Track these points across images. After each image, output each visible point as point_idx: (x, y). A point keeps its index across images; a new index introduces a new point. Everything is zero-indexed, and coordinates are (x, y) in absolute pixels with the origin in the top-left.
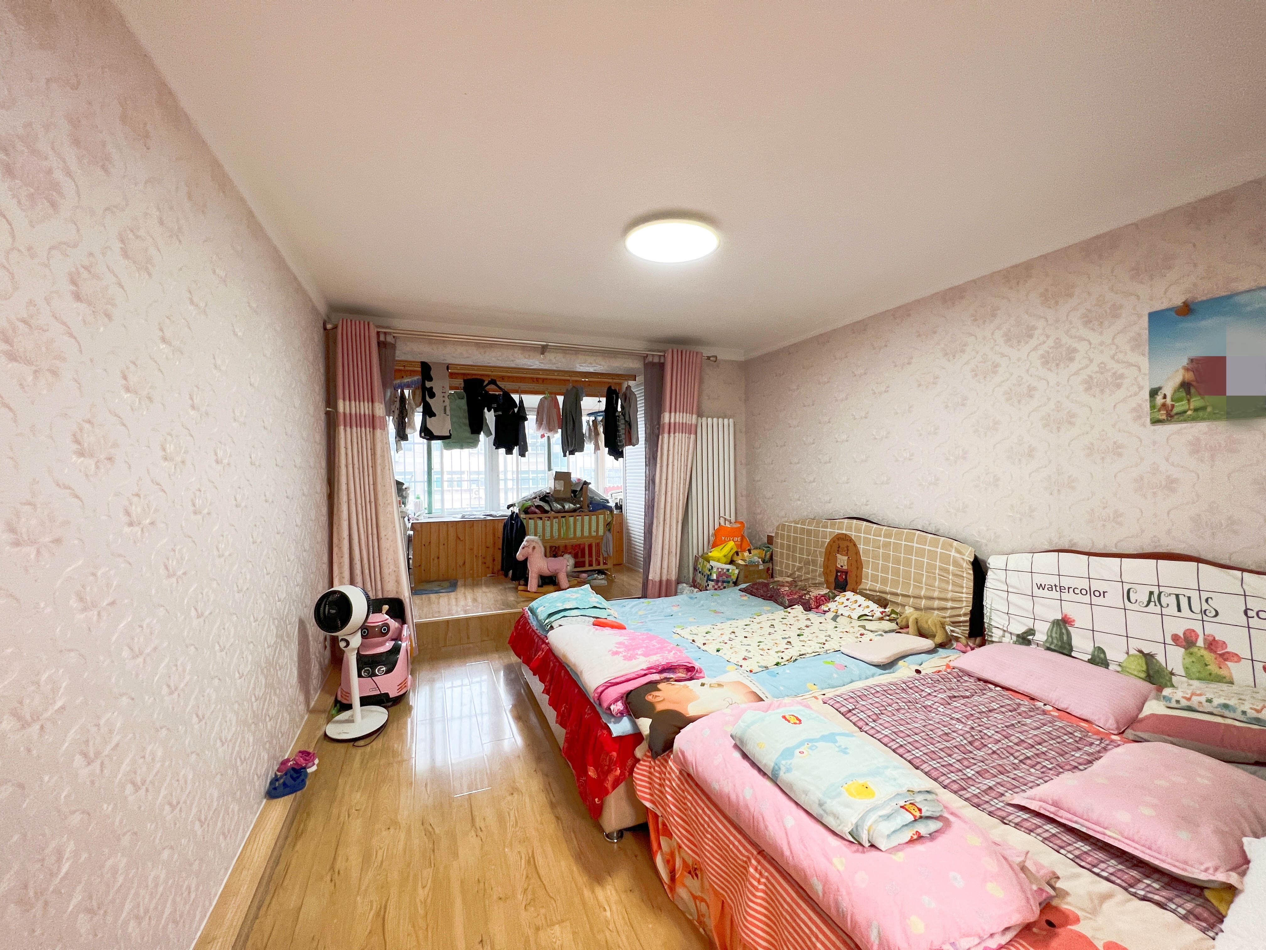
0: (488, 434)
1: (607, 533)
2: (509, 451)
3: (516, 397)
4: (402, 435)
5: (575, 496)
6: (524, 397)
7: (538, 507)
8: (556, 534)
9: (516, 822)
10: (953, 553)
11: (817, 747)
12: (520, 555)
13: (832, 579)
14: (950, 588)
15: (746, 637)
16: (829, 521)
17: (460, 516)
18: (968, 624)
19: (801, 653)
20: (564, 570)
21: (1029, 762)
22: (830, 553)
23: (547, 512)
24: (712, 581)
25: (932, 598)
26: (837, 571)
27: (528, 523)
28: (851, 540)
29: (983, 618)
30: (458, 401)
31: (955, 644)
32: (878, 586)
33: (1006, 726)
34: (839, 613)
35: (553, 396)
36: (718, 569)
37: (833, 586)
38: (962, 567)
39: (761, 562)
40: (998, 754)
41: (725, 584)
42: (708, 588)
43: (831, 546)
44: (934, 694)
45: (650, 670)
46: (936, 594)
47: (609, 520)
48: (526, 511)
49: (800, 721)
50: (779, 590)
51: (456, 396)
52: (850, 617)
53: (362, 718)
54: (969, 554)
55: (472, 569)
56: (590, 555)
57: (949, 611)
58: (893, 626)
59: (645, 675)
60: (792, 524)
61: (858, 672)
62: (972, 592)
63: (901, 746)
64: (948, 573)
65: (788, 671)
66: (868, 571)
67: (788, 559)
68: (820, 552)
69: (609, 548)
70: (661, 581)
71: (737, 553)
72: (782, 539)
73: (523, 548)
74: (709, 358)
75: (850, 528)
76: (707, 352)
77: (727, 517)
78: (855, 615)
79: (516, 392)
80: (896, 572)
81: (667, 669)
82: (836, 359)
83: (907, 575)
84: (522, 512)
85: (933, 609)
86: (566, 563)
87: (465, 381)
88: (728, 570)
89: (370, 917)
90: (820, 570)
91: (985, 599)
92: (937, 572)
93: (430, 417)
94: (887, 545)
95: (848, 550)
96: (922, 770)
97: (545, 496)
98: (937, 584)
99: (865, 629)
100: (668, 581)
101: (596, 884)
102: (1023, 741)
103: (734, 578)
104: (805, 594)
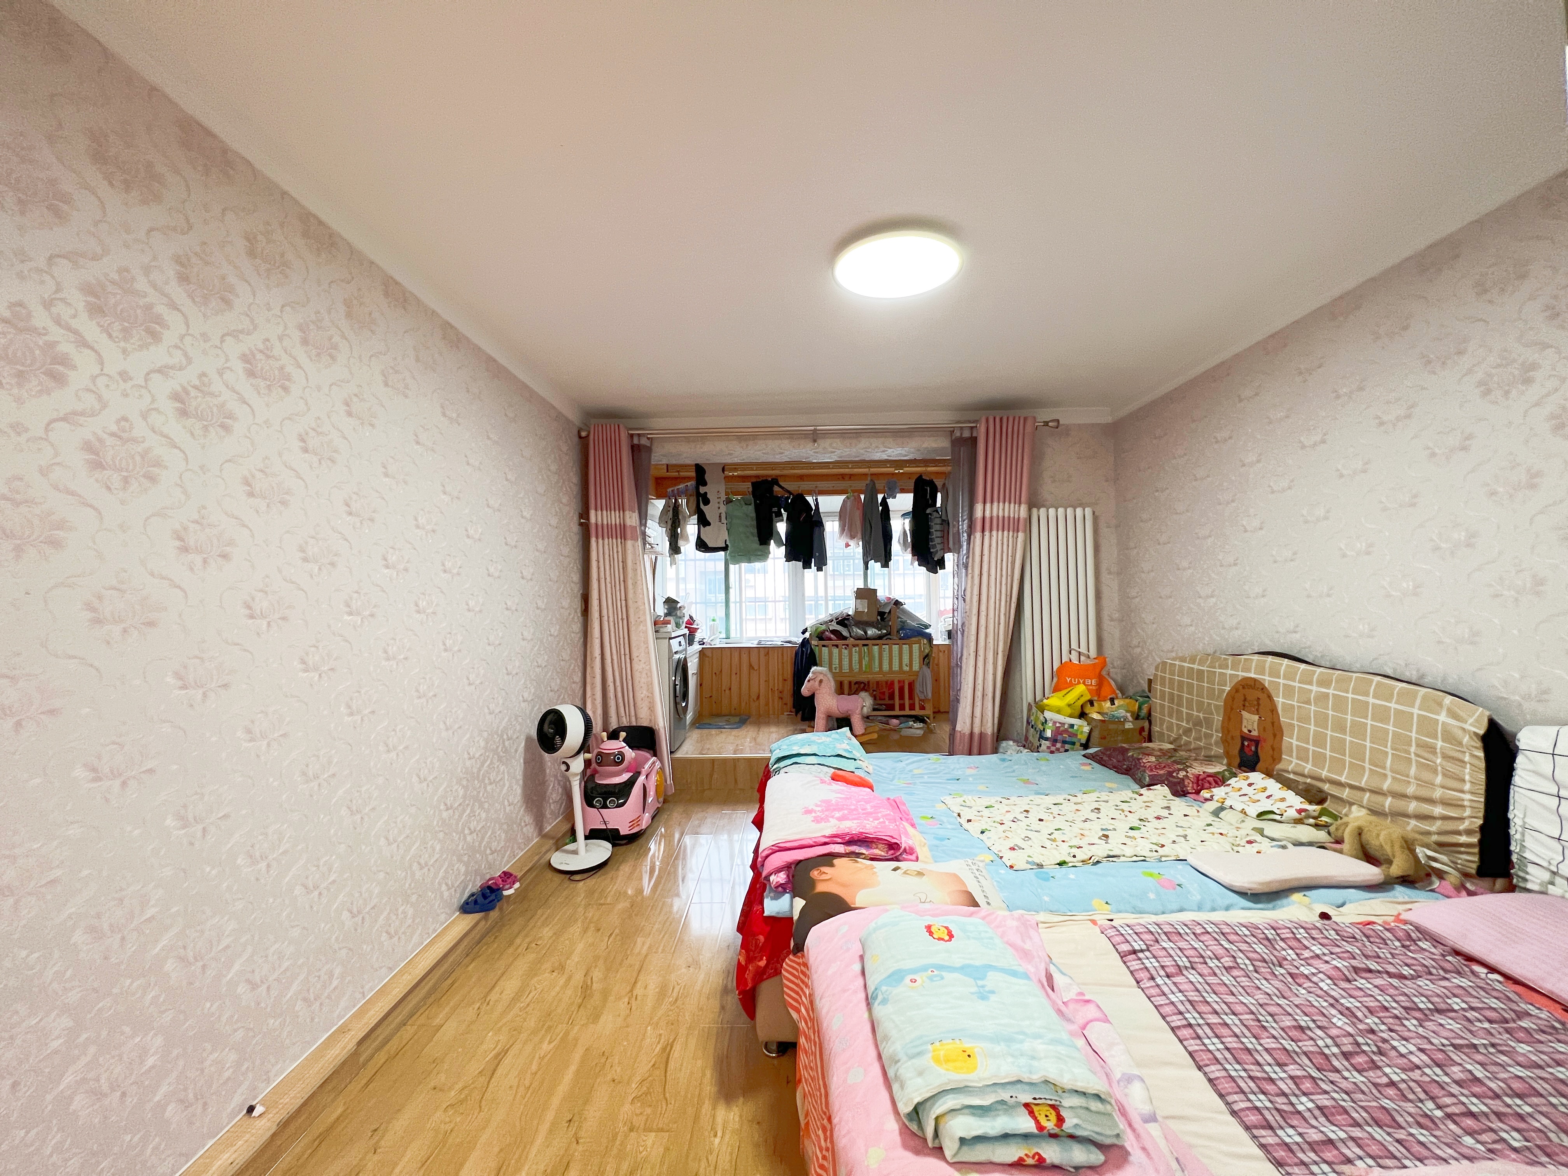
0: (779, 543)
1: (925, 668)
2: (807, 565)
3: (810, 499)
4: (675, 549)
5: (883, 619)
6: (820, 498)
7: (834, 632)
8: (856, 666)
9: (676, 1000)
10: (1443, 717)
11: (942, 978)
12: (805, 690)
13: (1235, 751)
14: (1439, 779)
15: (1041, 820)
16: (1231, 658)
17: (756, 642)
18: (1476, 850)
19: (1111, 853)
20: (858, 711)
21: (1469, 1122)
22: (1232, 709)
23: (845, 638)
24: (1047, 739)
25: (1404, 796)
26: (1243, 738)
27: (820, 651)
28: (1263, 689)
29: (1509, 844)
30: (745, 508)
31: (1436, 883)
32: (1308, 768)
33: (1453, 1045)
34: (1227, 803)
35: (856, 494)
36: (1055, 723)
37: (1237, 761)
38: (1460, 744)
39: (1130, 719)
40: (1399, 1089)
41: (1067, 746)
42: (1040, 749)
43: (1233, 699)
44: (1326, 958)
45: (833, 839)
46: (1411, 790)
47: (927, 651)
48: (821, 636)
49: (951, 936)
50: (1139, 759)
51: (743, 502)
52: (1243, 812)
53: (587, 851)
54: (1477, 721)
55: (767, 704)
56: (902, 697)
57: (1439, 823)
58: (1321, 836)
59: (825, 844)
60: (1177, 663)
61: (1199, 897)
62: (1483, 792)
63: (1190, 1025)
64: (1434, 753)
65: (1072, 876)
66: (1291, 741)
67: (1171, 716)
68: (1216, 706)
69: (926, 689)
70: (972, 734)
71: (1091, 703)
72: (1163, 684)
73: (809, 681)
74: (1046, 424)
75: (1261, 670)
76: (1044, 415)
77: (1083, 650)
78: (1253, 810)
79: (810, 493)
80: (1338, 748)
81: (859, 841)
82: (1241, 401)
83: (1358, 752)
84: (814, 638)
85: (1407, 816)
86: (864, 702)
87: (753, 484)
88: (1072, 726)
89: (489, 1057)
90: (1217, 735)
91: (1511, 808)
92: (1413, 749)
93: (704, 526)
94: (1323, 698)
95: (1259, 704)
96: (1205, 1074)
97: (845, 619)
98: (1413, 771)
99: (1263, 835)
100: (981, 735)
101: (722, 1101)
102: (1477, 1080)
103: (1083, 738)
104: (1180, 770)
